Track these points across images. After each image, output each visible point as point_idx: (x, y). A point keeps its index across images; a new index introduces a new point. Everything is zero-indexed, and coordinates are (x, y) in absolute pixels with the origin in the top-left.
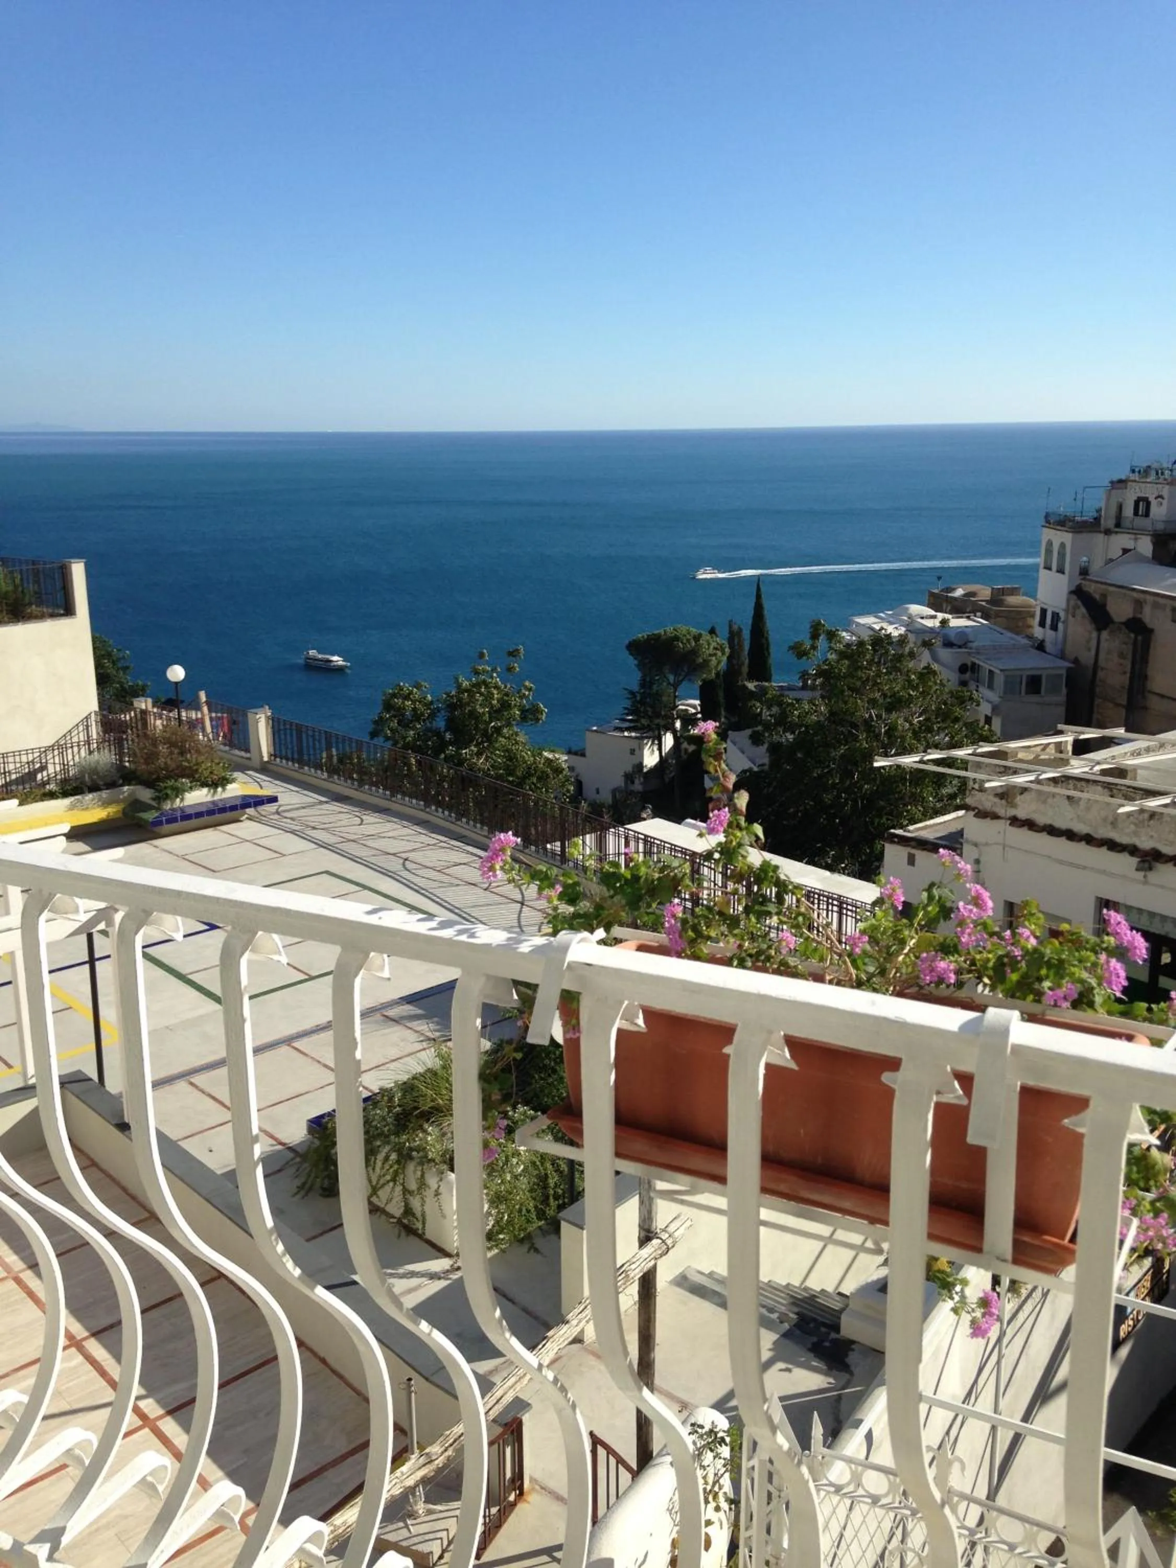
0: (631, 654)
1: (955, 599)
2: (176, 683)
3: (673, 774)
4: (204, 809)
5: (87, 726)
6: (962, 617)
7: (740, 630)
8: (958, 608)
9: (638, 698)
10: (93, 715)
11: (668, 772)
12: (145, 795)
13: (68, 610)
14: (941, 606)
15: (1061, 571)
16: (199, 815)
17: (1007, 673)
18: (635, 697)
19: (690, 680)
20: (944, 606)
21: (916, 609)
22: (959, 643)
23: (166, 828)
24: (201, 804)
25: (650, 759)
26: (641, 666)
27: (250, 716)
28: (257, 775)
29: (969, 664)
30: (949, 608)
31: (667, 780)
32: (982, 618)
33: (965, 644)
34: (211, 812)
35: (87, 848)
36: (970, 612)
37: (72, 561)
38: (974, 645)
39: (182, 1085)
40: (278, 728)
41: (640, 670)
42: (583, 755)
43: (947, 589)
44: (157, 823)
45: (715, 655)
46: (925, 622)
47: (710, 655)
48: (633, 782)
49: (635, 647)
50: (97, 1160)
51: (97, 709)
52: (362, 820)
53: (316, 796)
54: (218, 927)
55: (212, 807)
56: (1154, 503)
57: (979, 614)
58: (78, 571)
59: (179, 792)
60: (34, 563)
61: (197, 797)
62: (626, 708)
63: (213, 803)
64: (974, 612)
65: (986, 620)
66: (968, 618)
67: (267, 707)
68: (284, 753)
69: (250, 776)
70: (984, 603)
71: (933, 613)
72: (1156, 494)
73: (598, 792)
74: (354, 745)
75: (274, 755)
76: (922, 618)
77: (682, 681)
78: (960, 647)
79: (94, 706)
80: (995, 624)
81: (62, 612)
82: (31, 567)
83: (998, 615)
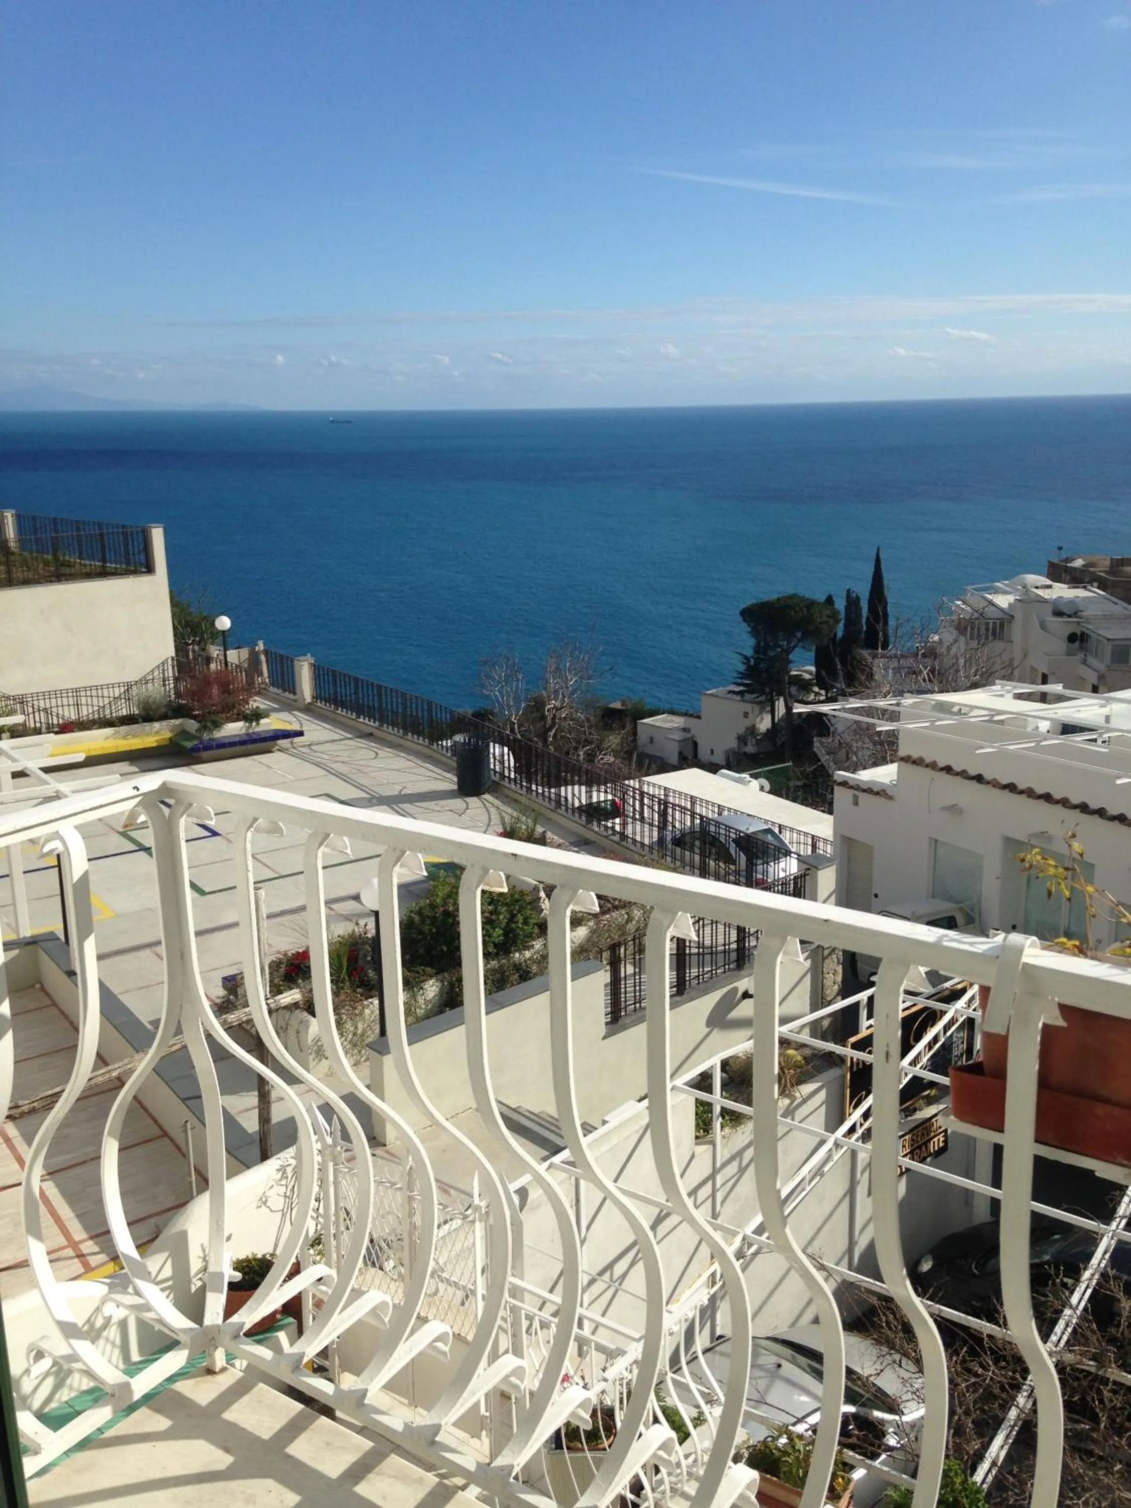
0: (744, 620)
1: (1075, 569)
2: (224, 632)
3: (783, 739)
4: (237, 739)
5: (163, 670)
6: (1077, 587)
7: (858, 598)
8: (1076, 579)
9: (752, 663)
10: (170, 661)
11: (780, 735)
12: (192, 725)
13: (149, 569)
14: (1061, 576)
16: (232, 744)
17: (1115, 643)
18: (749, 661)
19: (804, 648)
20: (1063, 575)
21: (1032, 579)
22: (1069, 613)
23: (205, 754)
24: (236, 736)
25: (764, 724)
26: (755, 633)
27: (296, 663)
28: (300, 714)
29: (1079, 633)
30: (1067, 579)
31: (779, 743)
32: (1098, 588)
33: (1076, 613)
34: (242, 743)
35: (136, 769)
36: (1088, 582)
37: (152, 525)
38: (1085, 614)
39: (147, 953)
40: (318, 673)
41: (752, 636)
42: (699, 717)
43: (1067, 559)
44: (195, 749)
45: (826, 622)
46: (1040, 592)
47: (821, 623)
48: (746, 744)
49: (749, 614)
50: (57, 1001)
51: (174, 655)
52: (377, 754)
53: (342, 732)
54: (219, 835)
55: (246, 738)
57: (1095, 584)
58: (158, 536)
59: (217, 725)
60: (123, 527)
61: (234, 729)
62: (739, 673)
63: (248, 734)
64: (1091, 583)
65: (1104, 591)
66: (1085, 587)
67: (309, 655)
68: (323, 695)
69: (294, 716)
70: (1102, 574)
71: (1049, 582)
73: (712, 752)
74: (375, 689)
75: (316, 697)
76: (1037, 588)
77: (795, 647)
78: (1070, 616)
79: (172, 652)
80: (1112, 595)
81: (144, 570)
82: (120, 530)
83: (1115, 585)
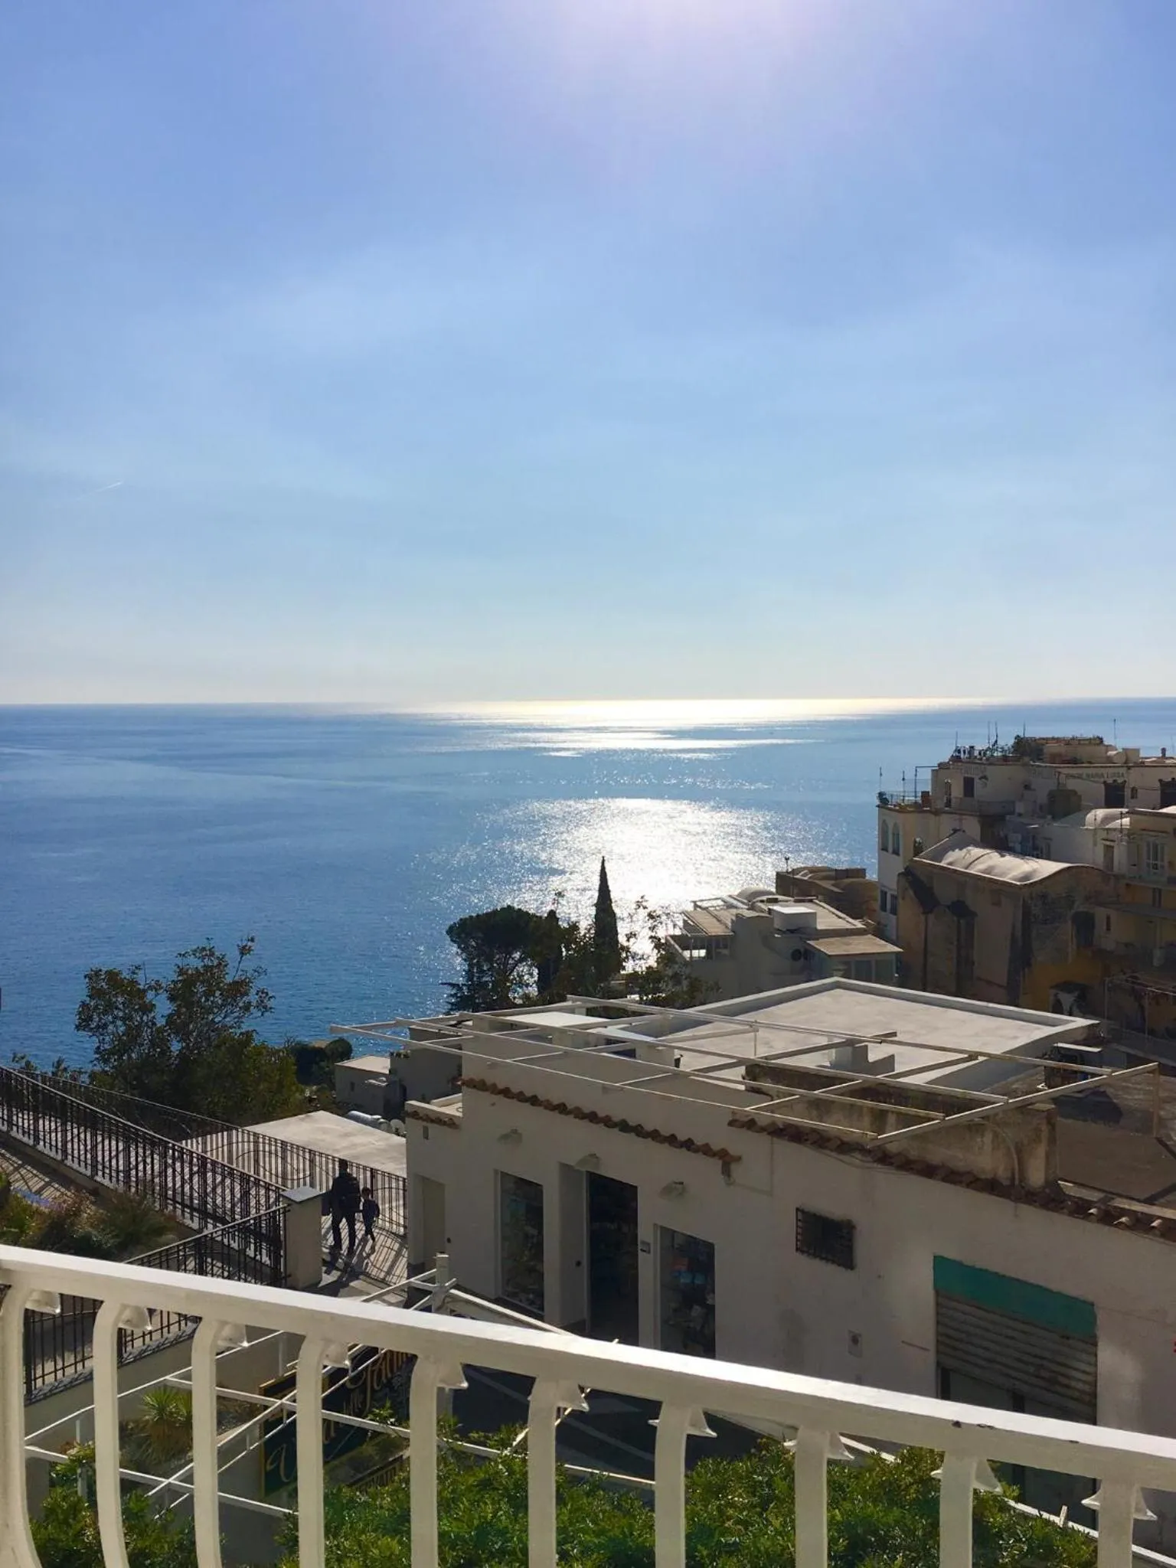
0: (453, 941)
1: (801, 881)
8: (804, 891)
15: (896, 852)
20: (791, 888)
29: (802, 950)
30: (796, 891)
32: (824, 901)
33: (798, 928)
36: (814, 895)
43: (793, 870)
46: (764, 906)
49: (457, 934)
56: (978, 784)
70: (828, 886)
71: (775, 896)
72: (981, 775)
76: (763, 902)
78: (792, 932)
